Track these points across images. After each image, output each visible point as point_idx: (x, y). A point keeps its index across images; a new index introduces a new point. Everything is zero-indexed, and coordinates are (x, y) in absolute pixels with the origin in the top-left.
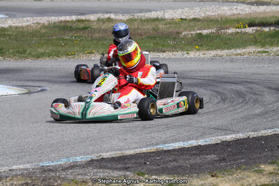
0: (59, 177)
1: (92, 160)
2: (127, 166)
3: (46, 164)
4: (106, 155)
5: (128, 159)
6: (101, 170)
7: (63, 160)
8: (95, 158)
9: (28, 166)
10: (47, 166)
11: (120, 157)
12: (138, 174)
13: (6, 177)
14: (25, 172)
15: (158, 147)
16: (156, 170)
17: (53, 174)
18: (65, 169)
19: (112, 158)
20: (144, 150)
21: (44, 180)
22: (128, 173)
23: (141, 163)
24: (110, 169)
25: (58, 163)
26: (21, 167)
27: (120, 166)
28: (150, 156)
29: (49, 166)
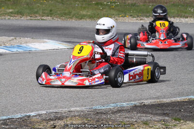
0: (110, 119)
1: (136, 106)
2: (165, 112)
3: (98, 107)
4: (147, 102)
5: (166, 106)
6: (144, 115)
7: (112, 105)
8: (138, 104)
9: (83, 108)
10: (99, 110)
11: (159, 104)
12: (175, 120)
13: (67, 117)
14: (82, 113)
15: (190, 97)
16: (190, 116)
17: (105, 116)
18: (114, 113)
19: (152, 105)
20: (178, 99)
21: (98, 121)
22: (167, 118)
23: (176, 110)
24: (152, 114)
25: (108, 107)
26: (78, 109)
27: (159, 112)
28: (184, 105)
29: (101, 109)
